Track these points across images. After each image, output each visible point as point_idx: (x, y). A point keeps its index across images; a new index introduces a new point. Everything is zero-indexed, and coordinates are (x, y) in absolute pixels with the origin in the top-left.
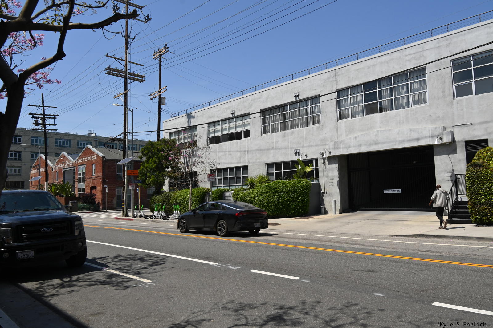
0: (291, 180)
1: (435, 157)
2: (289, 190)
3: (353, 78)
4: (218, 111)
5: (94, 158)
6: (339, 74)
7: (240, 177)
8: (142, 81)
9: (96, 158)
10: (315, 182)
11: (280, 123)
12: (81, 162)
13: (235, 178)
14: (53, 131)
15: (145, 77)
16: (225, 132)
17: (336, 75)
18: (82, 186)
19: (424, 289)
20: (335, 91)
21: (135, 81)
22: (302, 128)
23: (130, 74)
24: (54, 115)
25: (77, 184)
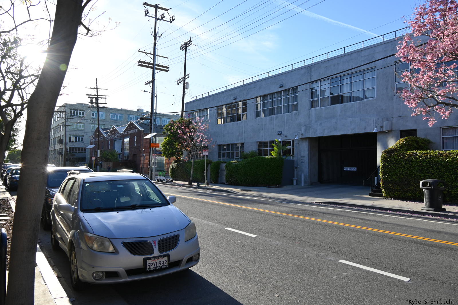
1: (378, 143)
3: (322, 73)
4: (224, 97)
6: (312, 70)
8: (167, 71)
9: (137, 131)
10: (291, 159)
12: (127, 134)
13: (235, 153)
15: (169, 67)
21: (161, 71)
22: (284, 114)
23: (157, 65)
24: (105, 96)
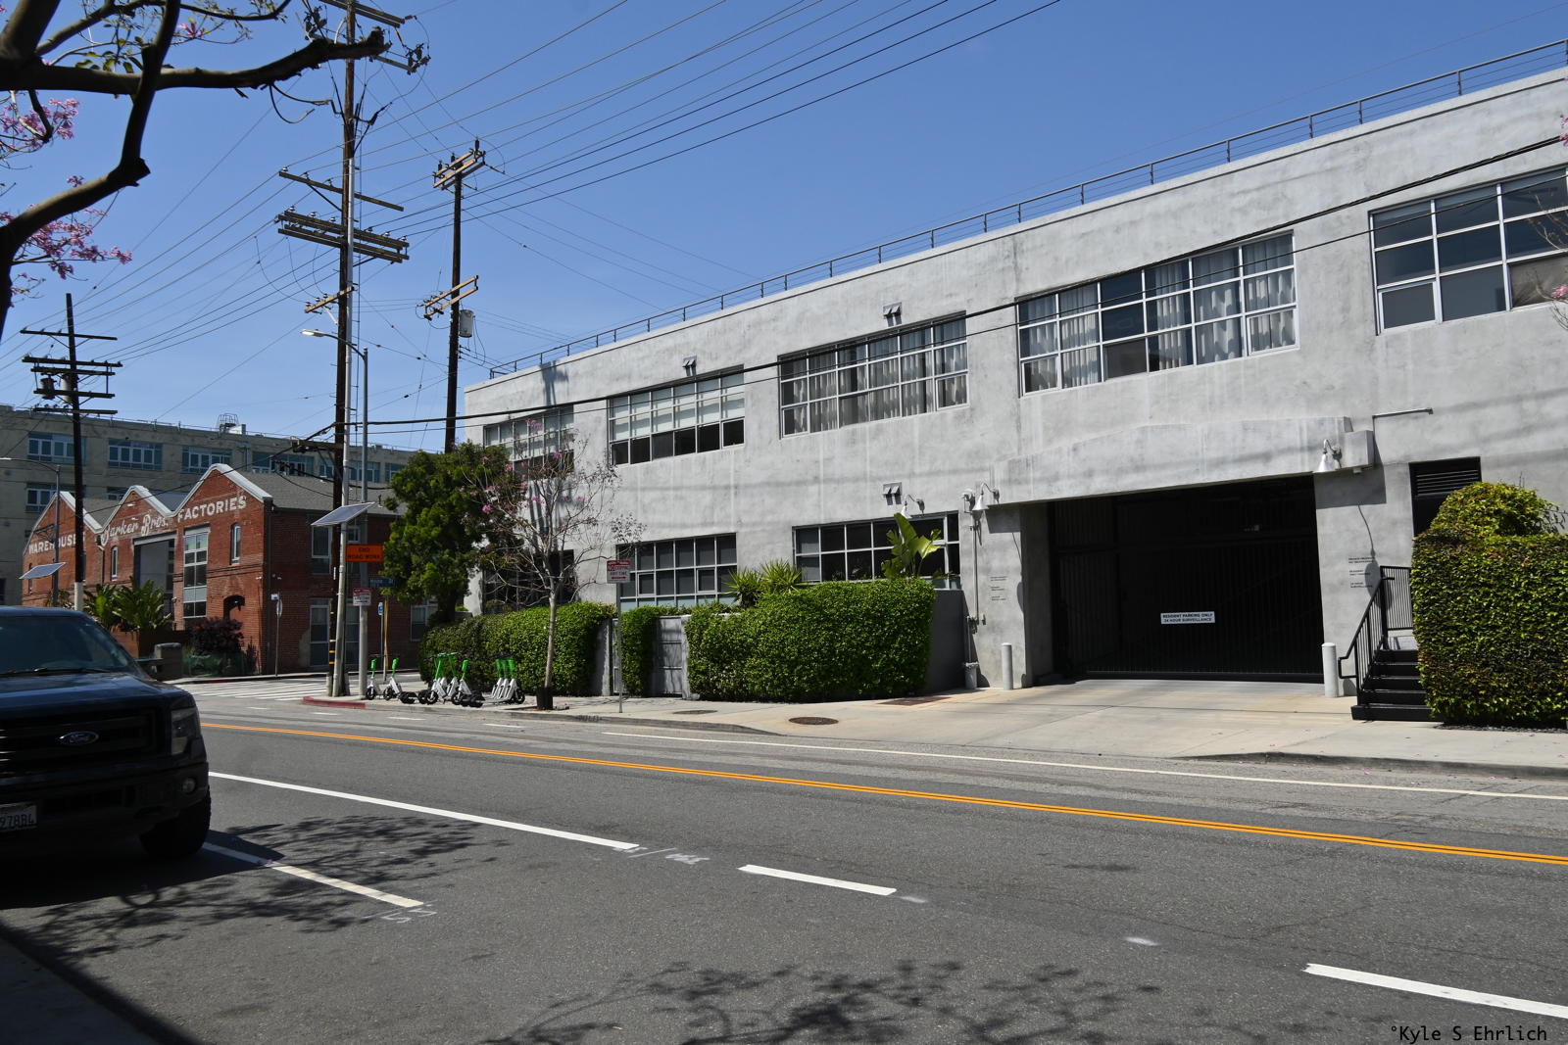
0: (874, 580)
1: (1319, 512)
2: (867, 614)
3: (1067, 262)
4: (643, 358)
5: (237, 504)
6: (1024, 247)
7: (710, 572)
8: (397, 259)
9: (243, 504)
10: (947, 588)
11: (840, 398)
12: (195, 516)
13: (696, 573)
14: (103, 417)
15: (407, 245)
16: (665, 427)
17: (1016, 251)
18: (196, 594)
19: (1282, 923)
20: (1013, 301)
21: (375, 257)
22: (907, 418)
23: (358, 234)
24: (106, 364)
25: (179, 589)
